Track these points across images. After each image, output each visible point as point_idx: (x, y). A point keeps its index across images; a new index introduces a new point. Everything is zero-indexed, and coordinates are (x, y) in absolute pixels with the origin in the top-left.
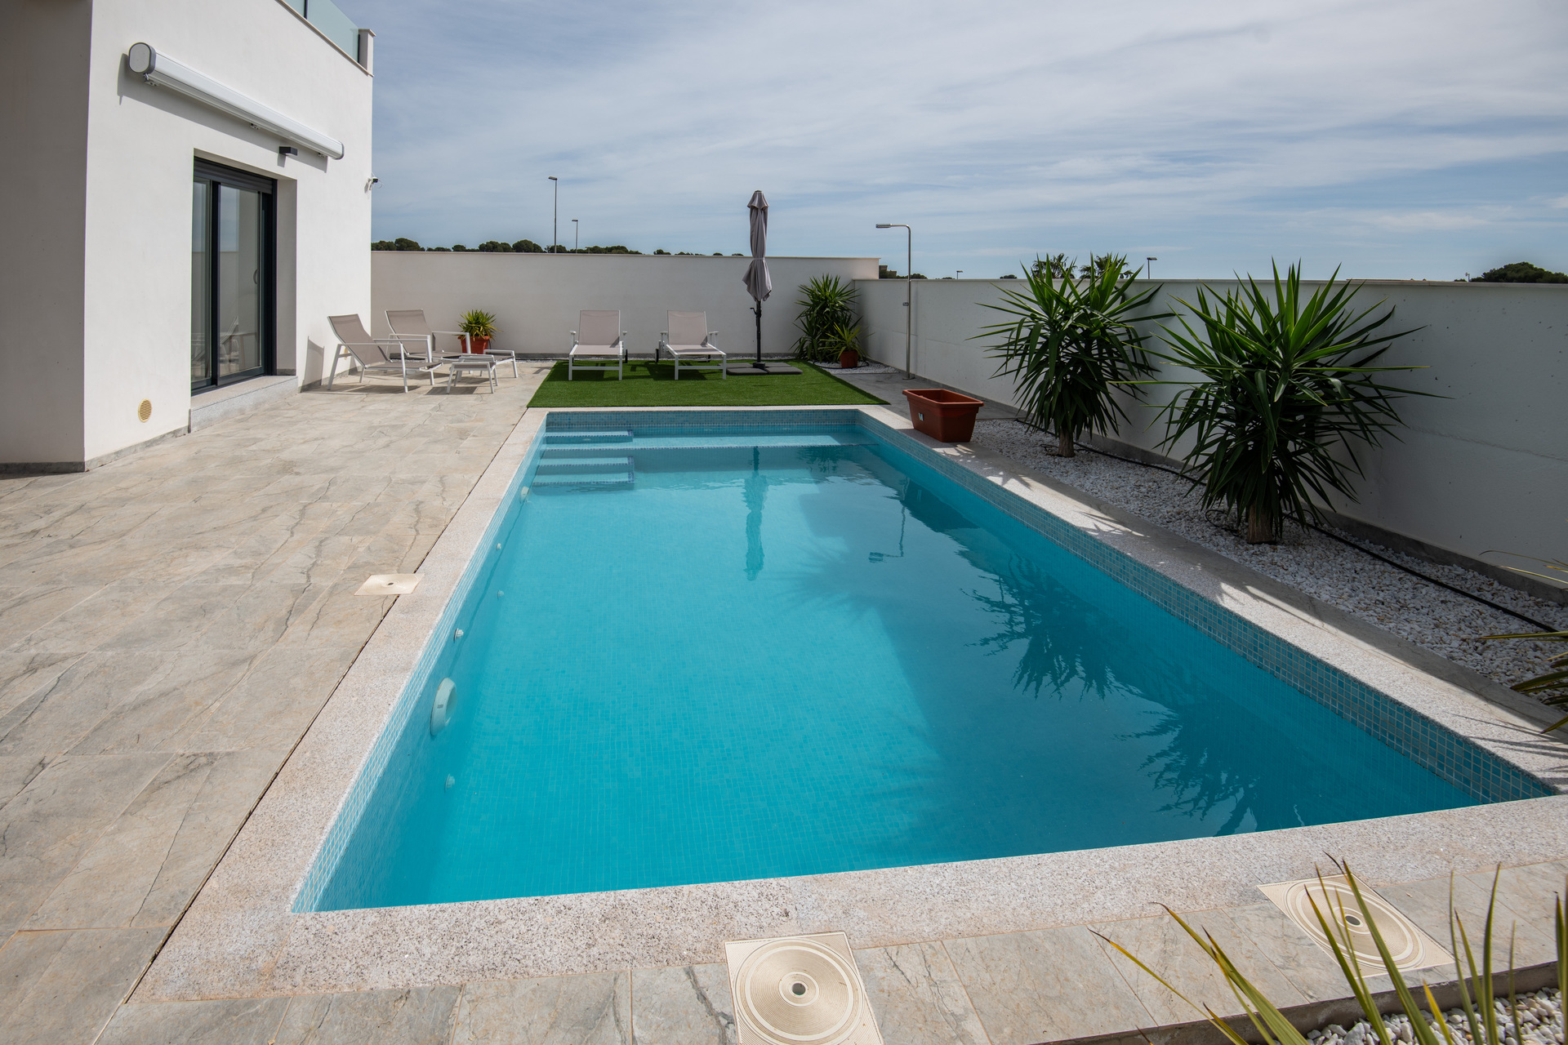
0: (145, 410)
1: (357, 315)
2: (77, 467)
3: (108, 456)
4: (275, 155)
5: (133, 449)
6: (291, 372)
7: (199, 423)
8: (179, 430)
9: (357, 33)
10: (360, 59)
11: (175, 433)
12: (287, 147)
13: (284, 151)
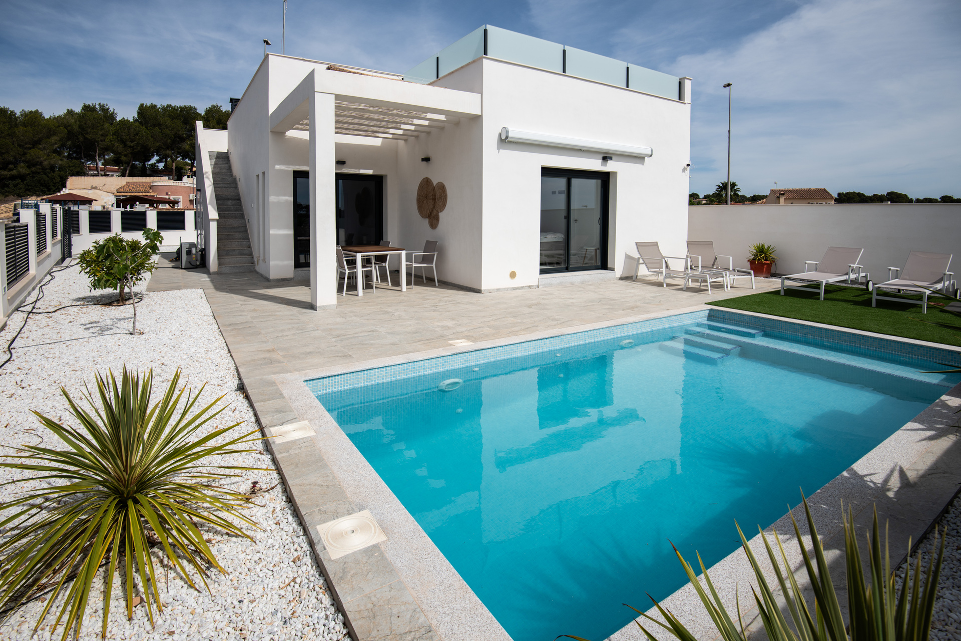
0: (513, 275)
1: (657, 242)
2: (479, 291)
3: (493, 290)
4: (600, 161)
5: (507, 289)
6: (613, 269)
7: (544, 285)
8: (533, 286)
9: (678, 81)
10: (681, 97)
11: (530, 287)
12: (606, 157)
13: (605, 159)
